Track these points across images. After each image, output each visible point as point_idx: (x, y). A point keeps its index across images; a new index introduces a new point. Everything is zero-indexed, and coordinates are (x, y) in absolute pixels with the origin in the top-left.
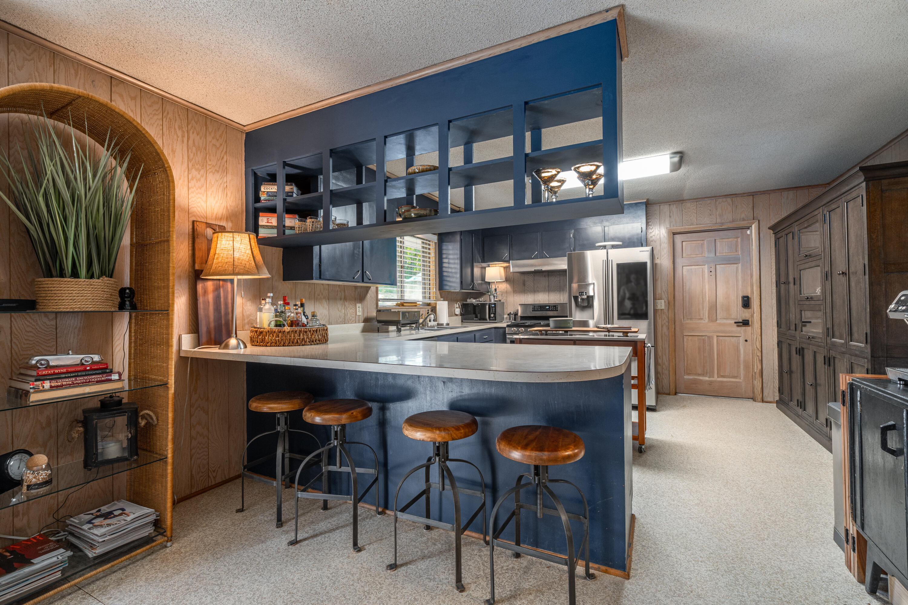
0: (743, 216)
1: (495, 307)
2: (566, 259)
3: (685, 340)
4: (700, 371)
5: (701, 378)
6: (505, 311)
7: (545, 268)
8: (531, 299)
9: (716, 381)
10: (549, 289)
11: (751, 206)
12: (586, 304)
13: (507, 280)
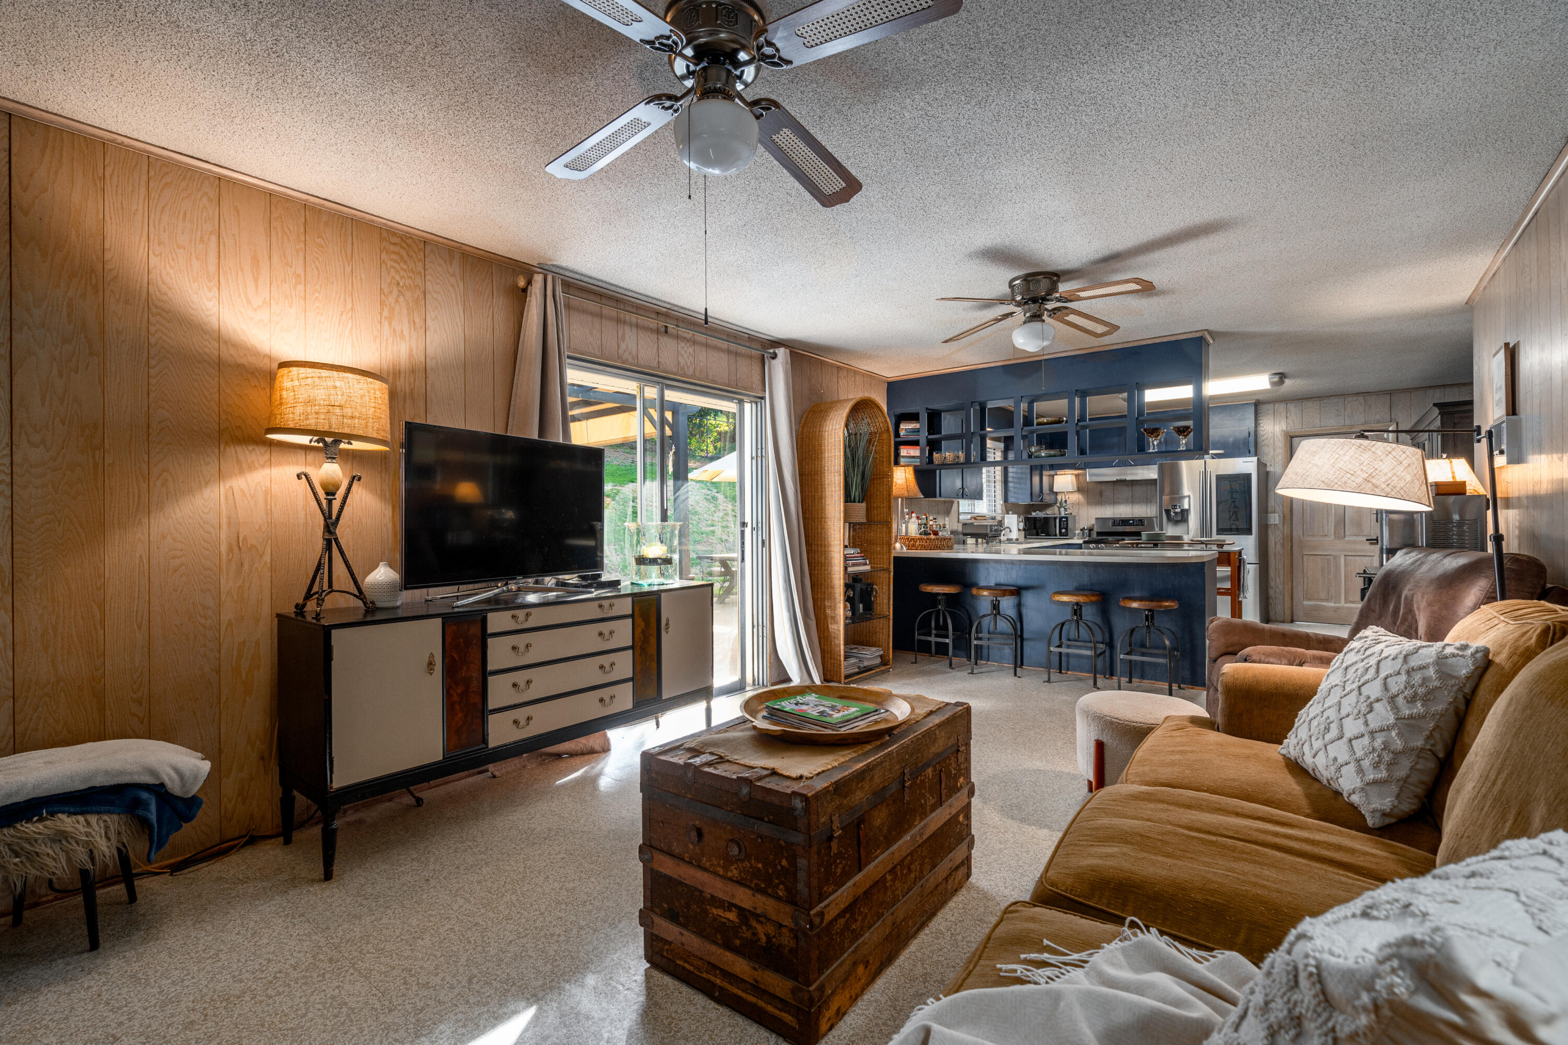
0: (1378, 417)
1: (1067, 521)
2: (1156, 467)
3: (1305, 559)
4: (1323, 596)
5: (1324, 604)
6: (1077, 525)
7: (1128, 478)
8: (1109, 512)
9: (1343, 608)
10: (1133, 501)
11: (1388, 406)
12: (1179, 518)
13: (1079, 490)
